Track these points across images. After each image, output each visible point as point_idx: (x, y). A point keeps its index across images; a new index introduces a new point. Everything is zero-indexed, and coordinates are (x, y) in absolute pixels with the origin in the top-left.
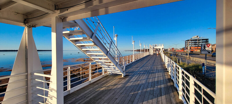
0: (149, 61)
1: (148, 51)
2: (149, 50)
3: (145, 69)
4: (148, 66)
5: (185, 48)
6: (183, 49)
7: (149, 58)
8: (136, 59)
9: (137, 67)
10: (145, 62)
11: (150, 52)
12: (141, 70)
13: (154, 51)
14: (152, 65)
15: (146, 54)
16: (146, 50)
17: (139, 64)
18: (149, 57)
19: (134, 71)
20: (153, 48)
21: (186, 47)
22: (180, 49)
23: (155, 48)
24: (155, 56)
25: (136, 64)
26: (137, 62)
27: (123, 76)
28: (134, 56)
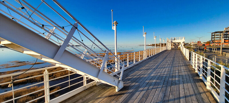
0: (166, 58)
1: (165, 46)
2: (165, 44)
3: (159, 74)
4: (164, 66)
5: (212, 42)
6: (209, 43)
7: (166, 55)
8: (148, 56)
9: (148, 69)
10: (160, 60)
11: (167, 47)
12: (152, 75)
13: (172, 45)
14: (170, 66)
15: (162, 49)
16: (162, 44)
17: (151, 64)
18: (166, 52)
19: (142, 76)
20: (171, 41)
21: (212, 40)
22: (204, 43)
23: (174, 41)
24: (173, 51)
25: (147, 63)
26: (149, 60)
27: (117, 91)
28: (146, 52)
